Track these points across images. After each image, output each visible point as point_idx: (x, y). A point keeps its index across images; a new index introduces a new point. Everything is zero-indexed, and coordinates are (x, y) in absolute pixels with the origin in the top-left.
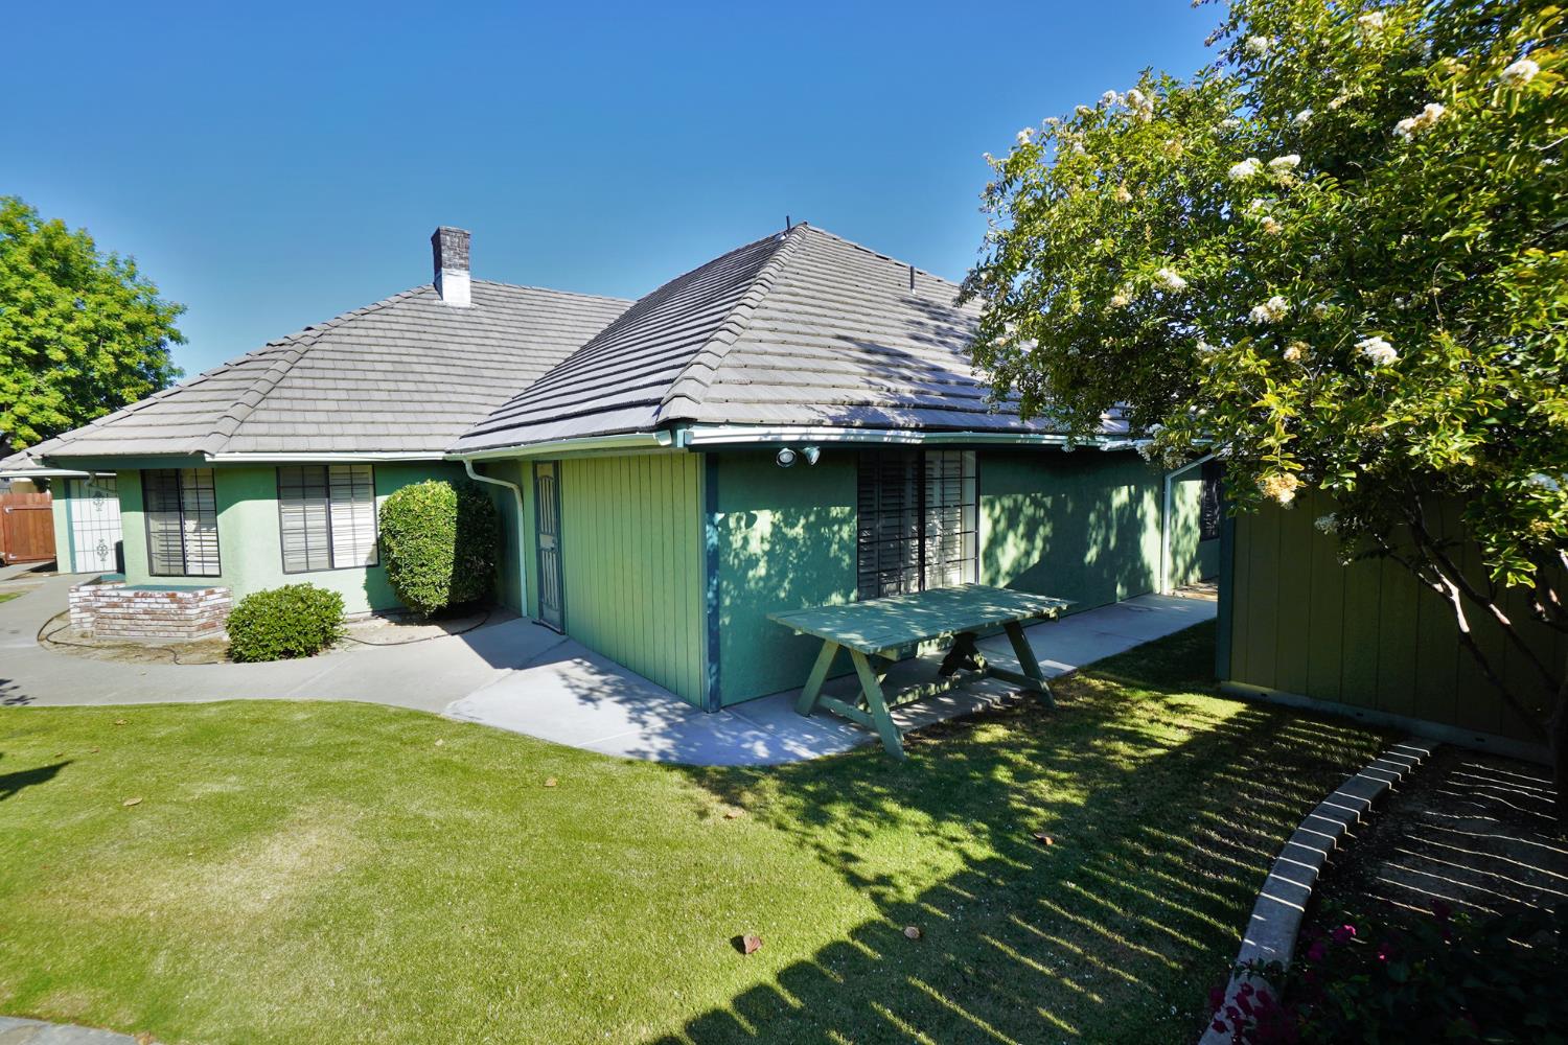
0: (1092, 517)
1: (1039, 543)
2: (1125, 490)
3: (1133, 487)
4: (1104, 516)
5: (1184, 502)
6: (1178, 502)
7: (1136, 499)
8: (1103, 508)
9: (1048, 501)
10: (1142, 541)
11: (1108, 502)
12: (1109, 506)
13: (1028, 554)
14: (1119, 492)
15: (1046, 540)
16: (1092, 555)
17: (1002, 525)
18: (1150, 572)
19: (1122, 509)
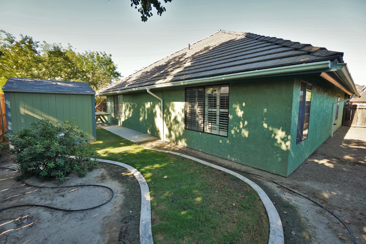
0: (141, 110)
1: (131, 113)
2: (149, 103)
3: (151, 103)
4: (144, 110)
5: (174, 110)
6: (171, 110)
7: (153, 107)
8: (143, 108)
9: (132, 104)
10: (155, 120)
11: (144, 106)
12: (145, 108)
13: (130, 114)
14: (147, 104)
15: (132, 112)
16: (141, 119)
17: (126, 108)
18: (159, 131)
19: (148, 109)
